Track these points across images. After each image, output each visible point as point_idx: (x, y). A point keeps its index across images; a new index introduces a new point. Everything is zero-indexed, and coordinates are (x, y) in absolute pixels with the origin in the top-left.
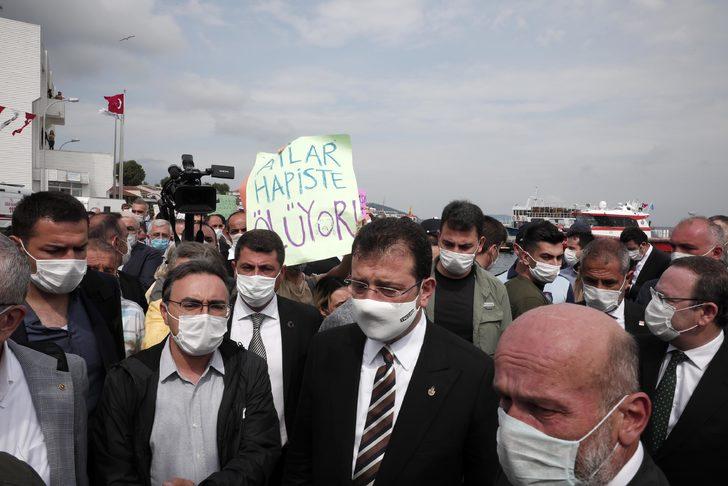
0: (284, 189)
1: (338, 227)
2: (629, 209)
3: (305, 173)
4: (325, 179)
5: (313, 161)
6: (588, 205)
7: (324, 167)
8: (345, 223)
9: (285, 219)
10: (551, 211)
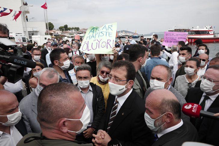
0: (94, 37)
1: (107, 45)
2: (207, 28)
3: (101, 32)
4: (106, 34)
5: (104, 30)
6: (193, 28)
7: (107, 31)
8: (109, 45)
9: (92, 43)
10: (181, 30)
